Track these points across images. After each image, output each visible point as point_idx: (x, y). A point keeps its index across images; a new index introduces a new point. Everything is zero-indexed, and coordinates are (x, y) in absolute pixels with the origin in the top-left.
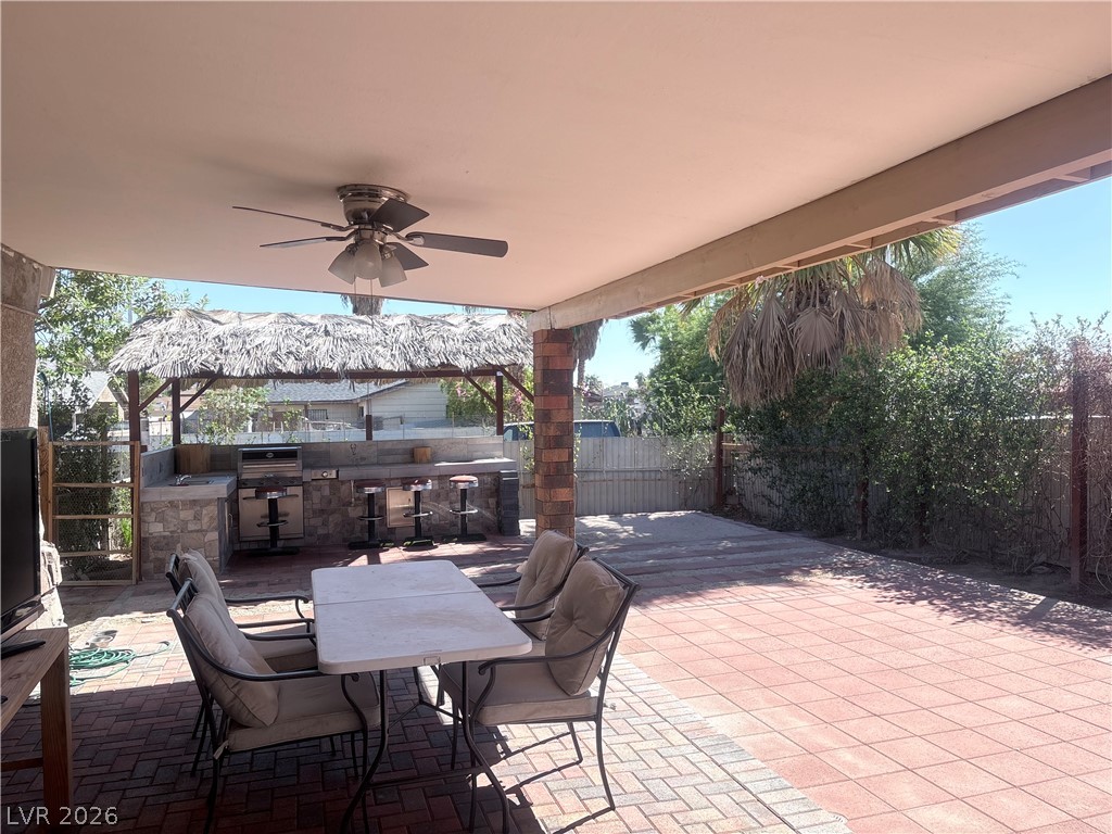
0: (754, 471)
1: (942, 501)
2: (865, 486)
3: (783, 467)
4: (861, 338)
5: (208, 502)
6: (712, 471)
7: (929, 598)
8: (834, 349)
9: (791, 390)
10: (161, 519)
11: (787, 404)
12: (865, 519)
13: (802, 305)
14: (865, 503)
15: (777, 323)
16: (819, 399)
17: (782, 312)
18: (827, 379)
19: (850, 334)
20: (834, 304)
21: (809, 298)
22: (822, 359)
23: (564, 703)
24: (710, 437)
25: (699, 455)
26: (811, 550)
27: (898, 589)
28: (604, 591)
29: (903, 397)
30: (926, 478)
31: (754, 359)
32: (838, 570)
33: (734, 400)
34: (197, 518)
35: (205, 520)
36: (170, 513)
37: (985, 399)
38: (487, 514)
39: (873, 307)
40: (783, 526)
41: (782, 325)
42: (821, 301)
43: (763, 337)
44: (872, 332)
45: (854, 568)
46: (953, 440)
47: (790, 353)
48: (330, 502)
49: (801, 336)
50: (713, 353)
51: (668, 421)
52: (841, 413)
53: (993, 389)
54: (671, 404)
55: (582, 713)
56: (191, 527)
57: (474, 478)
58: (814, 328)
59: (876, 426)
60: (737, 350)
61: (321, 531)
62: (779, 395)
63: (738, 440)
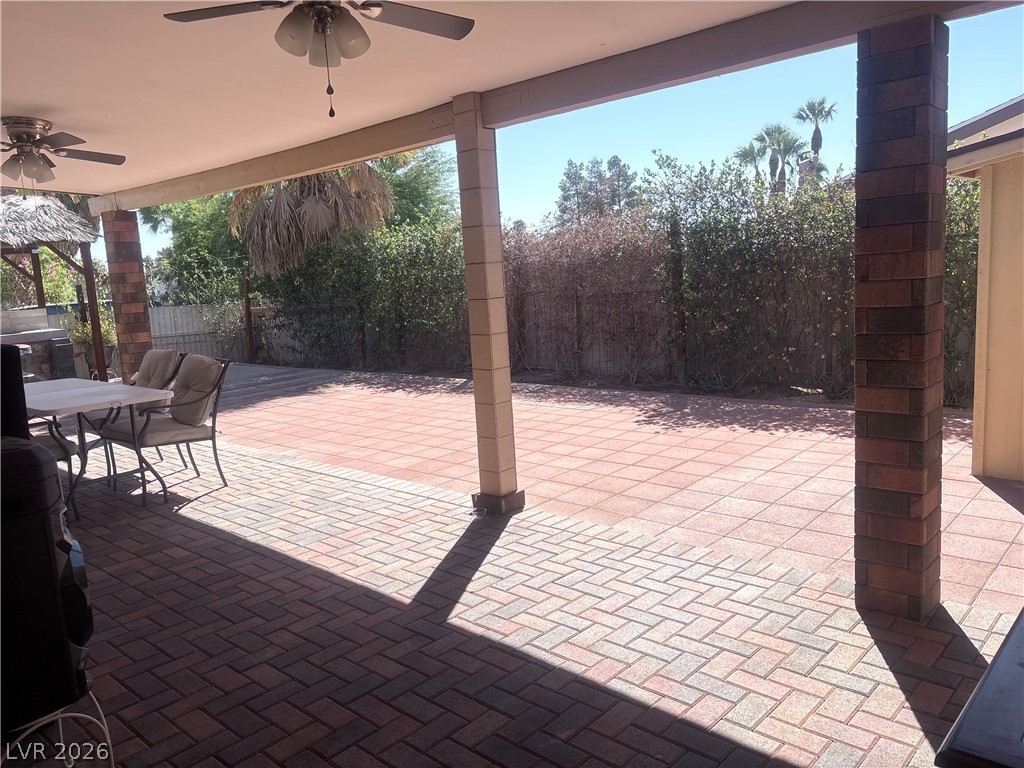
0: (279, 327)
1: (412, 332)
2: (362, 328)
3: (301, 321)
4: (351, 220)
6: (243, 332)
7: (403, 389)
8: (332, 229)
9: (303, 261)
11: (300, 272)
12: (364, 352)
13: (305, 194)
14: (363, 341)
15: (287, 208)
16: (324, 267)
17: (290, 198)
18: (329, 251)
19: (343, 217)
20: (329, 193)
21: (310, 188)
22: (324, 237)
23: (193, 430)
24: (240, 304)
25: (232, 319)
26: (328, 375)
27: (385, 387)
28: (210, 366)
29: (383, 263)
30: (400, 318)
31: (271, 237)
32: (347, 383)
33: (258, 271)
37: (431, 262)
38: (42, 378)
39: (359, 196)
40: (306, 364)
41: (291, 209)
42: (319, 191)
43: (277, 219)
44: (359, 215)
45: (357, 381)
46: (416, 290)
47: (299, 232)
49: (307, 218)
50: (234, 231)
51: (202, 291)
52: (341, 277)
53: (435, 255)
54: (203, 276)
55: (203, 436)
57: (27, 347)
58: (316, 213)
59: (366, 284)
60: (257, 230)
62: (294, 265)
63: (262, 303)
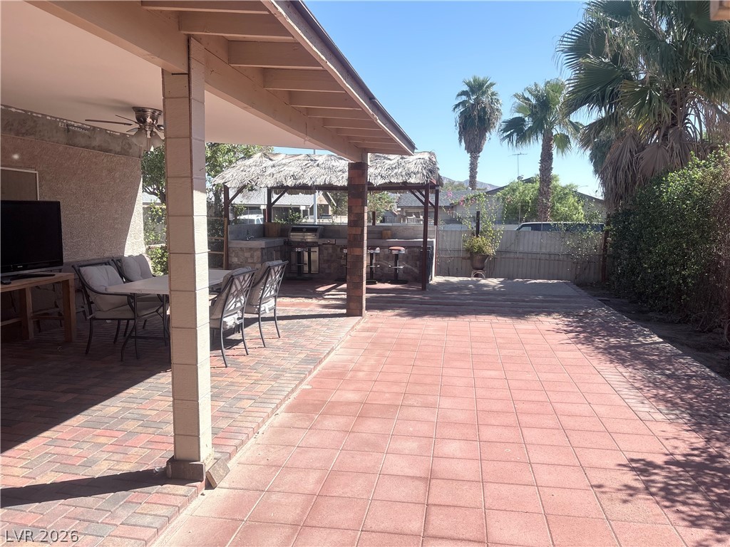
5: (257, 249)
6: (597, 257)
10: (237, 256)
17: (634, 146)
25: (589, 245)
34: (252, 257)
35: (255, 258)
36: (240, 253)
38: (416, 270)
48: (332, 256)
56: (250, 261)
57: (402, 249)
58: (654, 157)
61: (327, 271)
